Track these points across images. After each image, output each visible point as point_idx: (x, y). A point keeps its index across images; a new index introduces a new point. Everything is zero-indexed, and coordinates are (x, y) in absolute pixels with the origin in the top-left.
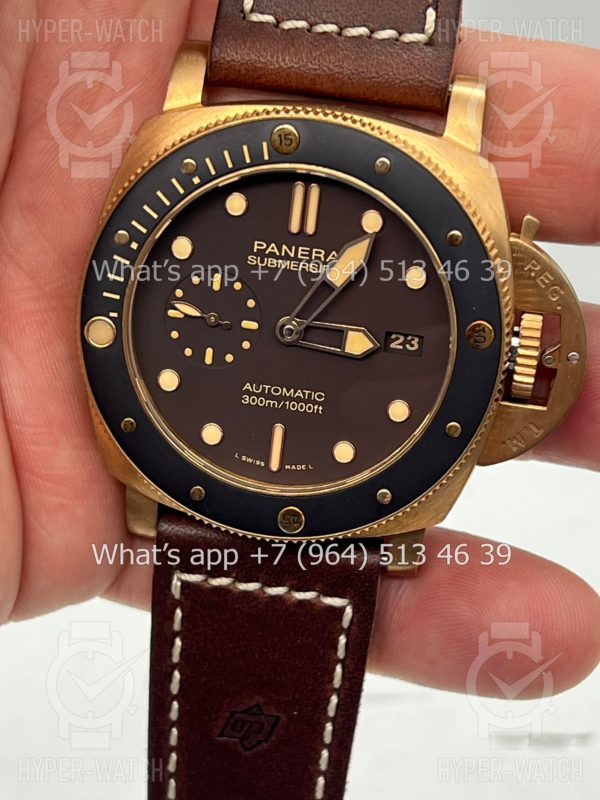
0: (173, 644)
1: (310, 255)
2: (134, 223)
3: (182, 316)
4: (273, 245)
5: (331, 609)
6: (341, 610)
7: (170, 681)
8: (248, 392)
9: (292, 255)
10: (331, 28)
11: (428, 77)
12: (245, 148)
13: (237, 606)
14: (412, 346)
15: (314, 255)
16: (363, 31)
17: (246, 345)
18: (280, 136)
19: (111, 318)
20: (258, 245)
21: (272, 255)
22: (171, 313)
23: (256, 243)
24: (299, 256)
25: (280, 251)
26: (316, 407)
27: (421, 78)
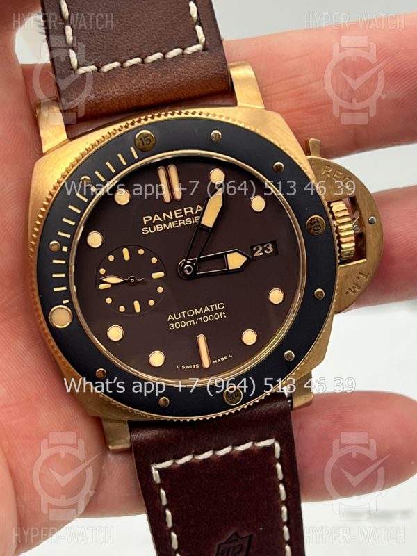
0: (165, 515)
1: (183, 214)
2: (60, 233)
3: (110, 286)
4: (156, 216)
5: (265, 448)
6: (272, 447)
7: (171, 542)
8: (172, 321)
9: (171, 218)
10: (137, 60)
11: (213, 72)
12: (120, 156)
13: (201, 472)
14: (269, 250)
15: (186, 212)
16: (159, 55)
17: (160, 289)
18: (141, 139)
19: (65, 305)
20: (146, 219)
21: (158, 222)
22: (102, 286)
23: (144, 218)
24: (176, 217)
25: (162, 218)
26: (221, 314)
27: (210, 74)
